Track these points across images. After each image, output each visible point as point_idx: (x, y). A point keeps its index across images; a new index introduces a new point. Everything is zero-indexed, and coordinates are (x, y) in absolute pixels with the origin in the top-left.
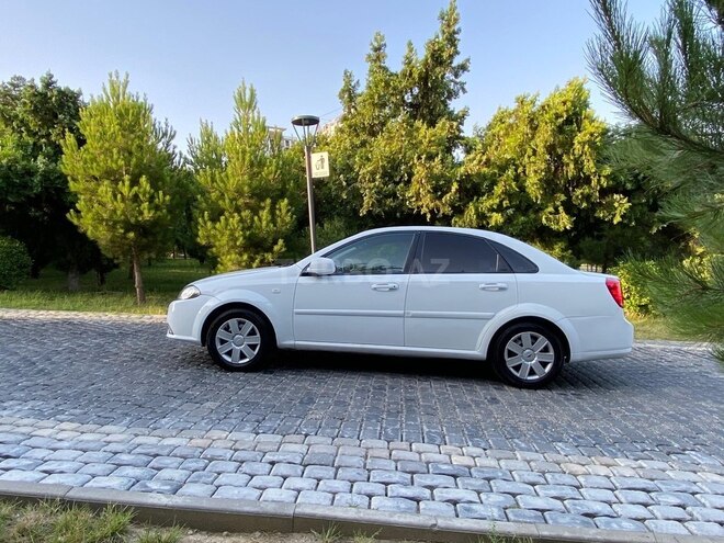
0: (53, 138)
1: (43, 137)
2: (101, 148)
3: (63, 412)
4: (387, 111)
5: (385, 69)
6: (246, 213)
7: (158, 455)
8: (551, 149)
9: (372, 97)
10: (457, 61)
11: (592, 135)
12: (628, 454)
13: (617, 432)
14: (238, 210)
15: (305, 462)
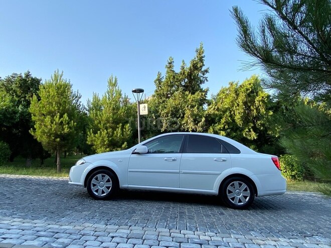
0: (27, 98)
1: (22, 98)
2: (47, 102)
3: (16, 214)
4: (174, 88)
5: (173, 71)
6: (110, 130)
7: (58, 233)
8: (245, 103)
9: (167, 82)
10: (204, 69)
11: (263, 97)
12: (285, 236)
13: (280, 228)
14: (107, 129)
15: (129, 237)
